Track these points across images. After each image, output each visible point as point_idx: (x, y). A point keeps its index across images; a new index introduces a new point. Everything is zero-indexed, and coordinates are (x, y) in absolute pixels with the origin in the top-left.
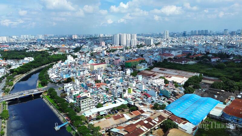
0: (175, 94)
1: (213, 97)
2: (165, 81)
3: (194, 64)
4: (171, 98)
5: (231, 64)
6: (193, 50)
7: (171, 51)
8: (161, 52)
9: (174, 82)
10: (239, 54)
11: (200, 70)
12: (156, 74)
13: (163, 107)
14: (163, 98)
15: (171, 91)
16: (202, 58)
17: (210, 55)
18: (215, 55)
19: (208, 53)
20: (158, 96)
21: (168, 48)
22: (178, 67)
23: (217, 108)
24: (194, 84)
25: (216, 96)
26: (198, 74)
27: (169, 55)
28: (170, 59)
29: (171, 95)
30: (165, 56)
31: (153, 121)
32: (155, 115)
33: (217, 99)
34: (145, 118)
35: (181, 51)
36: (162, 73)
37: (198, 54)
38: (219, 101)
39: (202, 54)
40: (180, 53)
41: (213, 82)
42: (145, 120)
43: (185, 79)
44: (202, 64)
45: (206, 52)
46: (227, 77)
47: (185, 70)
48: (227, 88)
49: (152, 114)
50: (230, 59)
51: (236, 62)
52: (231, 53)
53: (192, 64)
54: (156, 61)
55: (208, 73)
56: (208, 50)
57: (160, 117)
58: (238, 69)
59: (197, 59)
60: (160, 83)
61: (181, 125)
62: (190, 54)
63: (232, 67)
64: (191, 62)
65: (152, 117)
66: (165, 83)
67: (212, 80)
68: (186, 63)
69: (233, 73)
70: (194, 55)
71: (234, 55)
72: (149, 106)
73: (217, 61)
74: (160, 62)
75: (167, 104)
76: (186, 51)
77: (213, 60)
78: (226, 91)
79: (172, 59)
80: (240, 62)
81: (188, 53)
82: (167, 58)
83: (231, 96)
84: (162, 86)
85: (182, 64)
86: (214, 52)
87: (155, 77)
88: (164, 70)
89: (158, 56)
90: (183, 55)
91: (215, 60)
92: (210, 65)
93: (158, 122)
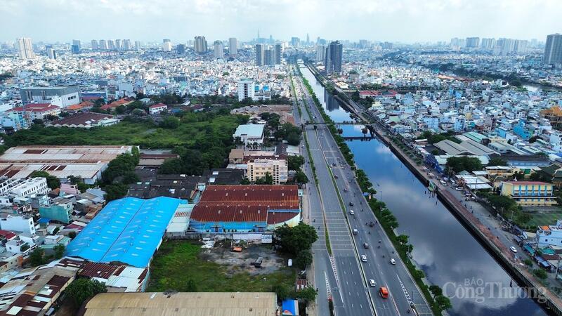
0: (82, 211)
1: (168, 195)
2: (48, 181)
3: (115, 125)
4: (75, 223)
5: (188, 117)
6: (107, 91)
7: (48, 97)
8: (18, 101)
9: (74, 180)
10: (197, 93)
11: (132, 138)
12: (16, 165)
13: (59, 252)
14: (52, 228)
15: (71, 204)
16: (131, 108)
17: (147, 100)
18: (156, 100)
19: (141, 96)
20: (38, 227)
21: (40, 88)
22: (77, 136)
23: (178, 214)
24: (124, 174)
25: (173, 191)
26: (130, 149)
27: (46, 107)
28: (50, 118)
29: (74, 214)
30: (35, 111)
31: (38, 299)
32: (40, 280)
33: (176, 196)
34: (9, 302)
35: (76, 94)
36: (36, 162)
37: (120, 98)
38: (179, 199)
39: (128, 99)
40: (77, 101)
41: (163, 160)
42: (11, 306)
43: (101, 166)
44: (134, 122)
45: (136, 92)
46: (186, 146)
47: (98, 142)
48: (190, 169)
49: (28, 282)
50: (184, 104)
51: (196, 110)
52: (183, 94)
53: (110, 124)
54: (9, 129)
55: (150, 141)
56: (139, 87)
57: (56, 281)
58: (201, 124)
59: (120, 110)
60: (36, 191)
61: (113, 281)
62: (102, 101)
63: (190, 121)
64: (108, 121)
65: (31, 291)
66: (49, 186)
67: (159, 157)
68: (96, 125)
69: (194, 135)
70: (111, 102)
71: (190, 95)
72: (15, 263)
73: (162, 113)
74: (22, 131)
75: (66, 241)
76: (89, 92)
77: (154, 110)
78: (189, 174)
79: (57, 118)
80: (202, 109)
81: (97, 98)
82: (41, 116)
83: (199, 184)
84: (44, 197)
85: (85, 129)
86: (153, 92)
87: (17, 177)
88: (39, 152)
89: (12, 115)
90: (84, 104)
91: (157, 111)
92: (149, 124)
93: (51, 296)
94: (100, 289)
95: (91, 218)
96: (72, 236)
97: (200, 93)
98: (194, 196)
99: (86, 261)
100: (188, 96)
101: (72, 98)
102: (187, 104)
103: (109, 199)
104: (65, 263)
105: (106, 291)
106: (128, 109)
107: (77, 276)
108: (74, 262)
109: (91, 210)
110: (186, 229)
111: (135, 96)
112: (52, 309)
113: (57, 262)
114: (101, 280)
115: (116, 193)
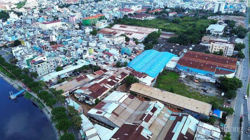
0: (135, 51)
1: (170, 51)
2: (126, 38)
3: (153, 20)
4: (132, 56)
5: (185, 18)
6: (153, 5)
7: (131, 6)
8: (121, 7)
9: (134, 39)
10: (193, 8)
11: (159, 26)
12: (117, 31)
13: (125, 64)
14: (124, 56)
15: (132, 48)
16: (161, 13)
17: (168, 10)
18: (172, 10)
19: (166, 8)
20: (120, 54)
21: (128, 2)
22: (138, 23)
23: (172, 60)
24: (153, 40)
25: (172, 50)
26: (157, 30)
27: (129, 10)
28: (130, 15)
29: (132, 52)
30: (125, 11)
31: (117, 79)
32: (118, 72)
33: (173, 53)
34: (108, 77)
35: (141, 5)
36: (123, 31)
37: (157, 8)
38: (174, 54)
39: (161, 9)
40: (140, 8)
41: (170, 37)
42: (109, 78)
43: (145, 36)
44: (161, 19)
45: (164, 6)
46: (182, 31)
47: (146, 26)
48: (181, 42)
49: (114, 72)
50: (185, 13)
51: (190, 16)
52: (186, 8)
53: (151, 19)
54: (116, 18)
55: (166, 28)
56: (166, 4)
57: (123, 74)
58: (191, 23)
59: (156, 14)
60: (121, 41)
61: (141, 79)
62: (150, 9)
63: (186, 21)
64: (151, 18)
65: (115, 75)
66: (126, 40)
67: (169, 35)
68: (146, 19)
69: (186, 27)
70: (153, 9)
71: (189, 9)
72: (111, 65)
73: (174, 16)
74: (120, 19)
75: (128, 61)
76: (146, 5)
77: (171, 15)
78: (180, 44)
79: (132, 15)
80: (193, 16)
81: (148, 8)
82: (127, 13)
83: (184, 49)
84: (124, 44)
85: (142, 20)
86: (171, 7)
87: (116, 35)
88: (124, 27)
89: (118, 12)
90: (143, 10)
91: (172, 15)
92: (167, 20)
93: (121, 79)
94: (137, 81)
95: (138, 55)
96: (131, 60)
97: (194, 8)
98: (181, 54)
99: (134, 70)
100: (188, 9)
101: (139, 7)
102: (186, 13)
103: (146, 49)
104: (127, 69)
105: (139, 82)
106: (160, 13)
107: (130, 74)
108: (130, 69)
109: (138, 52)
110: (174, 67)
111: (164, 7)
112: (120, 83)
113: (124, 68)
114: (138, 78)
115: (149, 47)
